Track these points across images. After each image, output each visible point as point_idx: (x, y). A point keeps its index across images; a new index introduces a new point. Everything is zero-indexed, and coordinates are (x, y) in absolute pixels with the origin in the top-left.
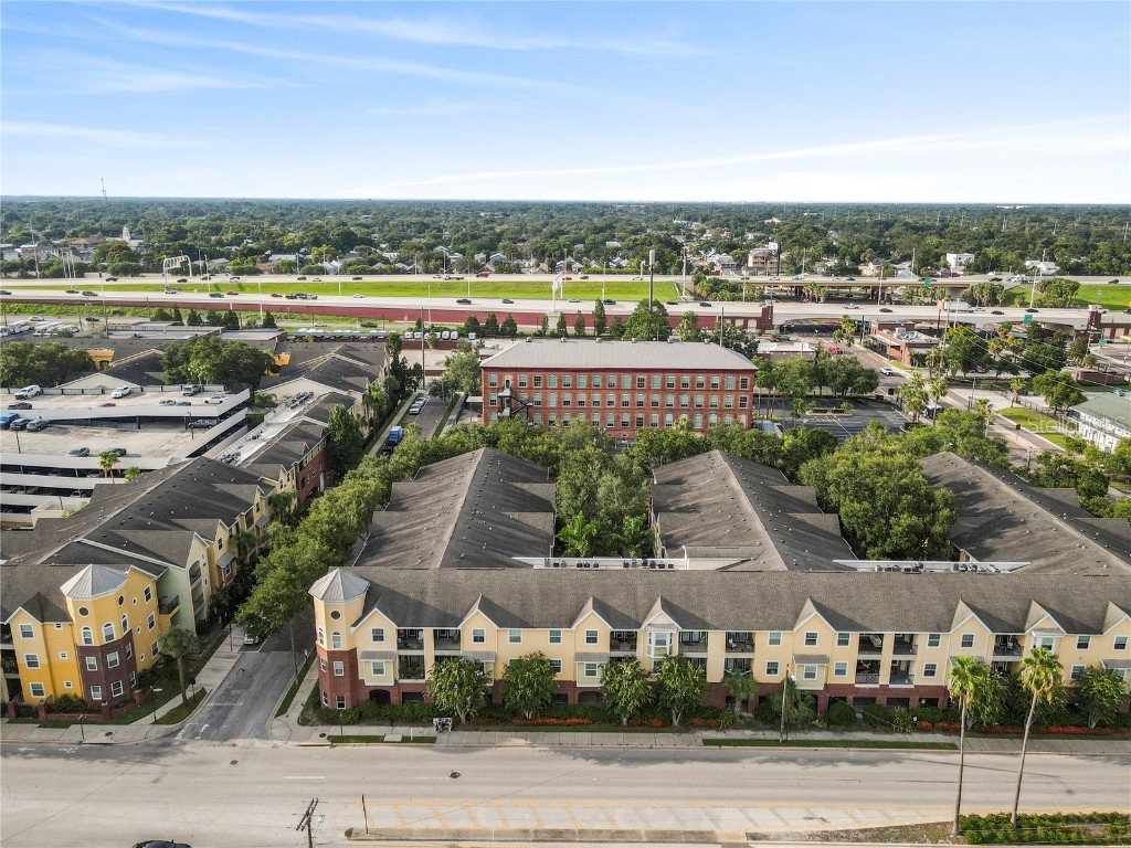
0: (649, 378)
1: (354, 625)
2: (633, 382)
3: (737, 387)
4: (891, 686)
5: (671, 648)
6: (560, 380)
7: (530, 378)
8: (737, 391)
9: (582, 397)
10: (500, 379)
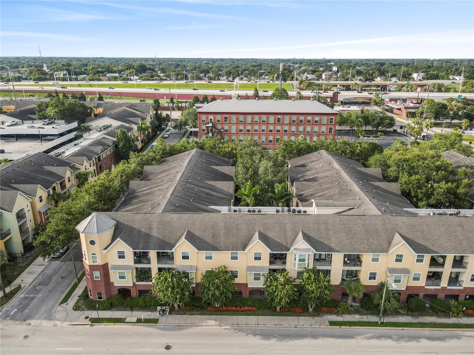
0: (283, 118)
1: (106, 249)
2: (275, 120)
3: (328, 123)
4: (449, 288)
5: (308, 263)
6: (237, 119)
7: (222, 118)
8: (328, 124)
9: (249, 127)
10: (207, 118)
